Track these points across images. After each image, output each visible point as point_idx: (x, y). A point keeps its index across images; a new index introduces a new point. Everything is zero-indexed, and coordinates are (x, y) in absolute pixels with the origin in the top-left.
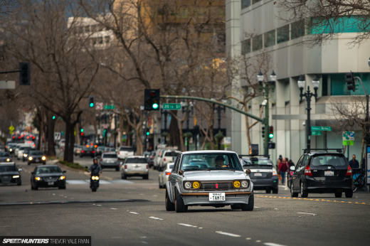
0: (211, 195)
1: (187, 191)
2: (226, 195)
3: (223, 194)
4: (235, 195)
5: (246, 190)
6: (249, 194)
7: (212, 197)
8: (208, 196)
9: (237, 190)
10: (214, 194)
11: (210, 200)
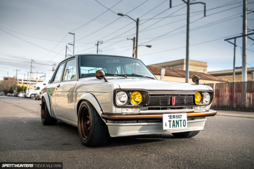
0: (166, 118)
1: (119, 110)
2: (189, 118)
7: (167, 121)
10: (170, 117)
11: (165, 128)
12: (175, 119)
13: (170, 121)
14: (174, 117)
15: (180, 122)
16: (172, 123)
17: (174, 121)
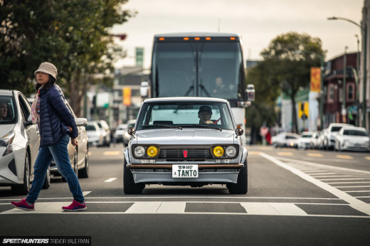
0: (175, 168)
1: (138, 161)
2: (200, 169)
3: (195, 167)
4: (216, 169)
5: (233, 161)
6: (238, 168)
7: (177, 170)
8: (170, 169)
9: (219, 161)
10: (180, 167)
11: (174, 176)
12: (185, 170)
13: (179, 171)
14: (184, 167)
15: (190, 172)
16: (181, 172)
17: (183, 171)
